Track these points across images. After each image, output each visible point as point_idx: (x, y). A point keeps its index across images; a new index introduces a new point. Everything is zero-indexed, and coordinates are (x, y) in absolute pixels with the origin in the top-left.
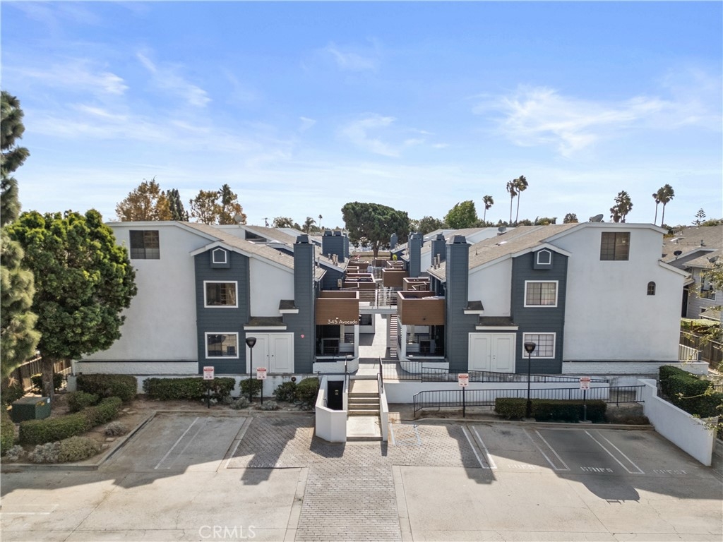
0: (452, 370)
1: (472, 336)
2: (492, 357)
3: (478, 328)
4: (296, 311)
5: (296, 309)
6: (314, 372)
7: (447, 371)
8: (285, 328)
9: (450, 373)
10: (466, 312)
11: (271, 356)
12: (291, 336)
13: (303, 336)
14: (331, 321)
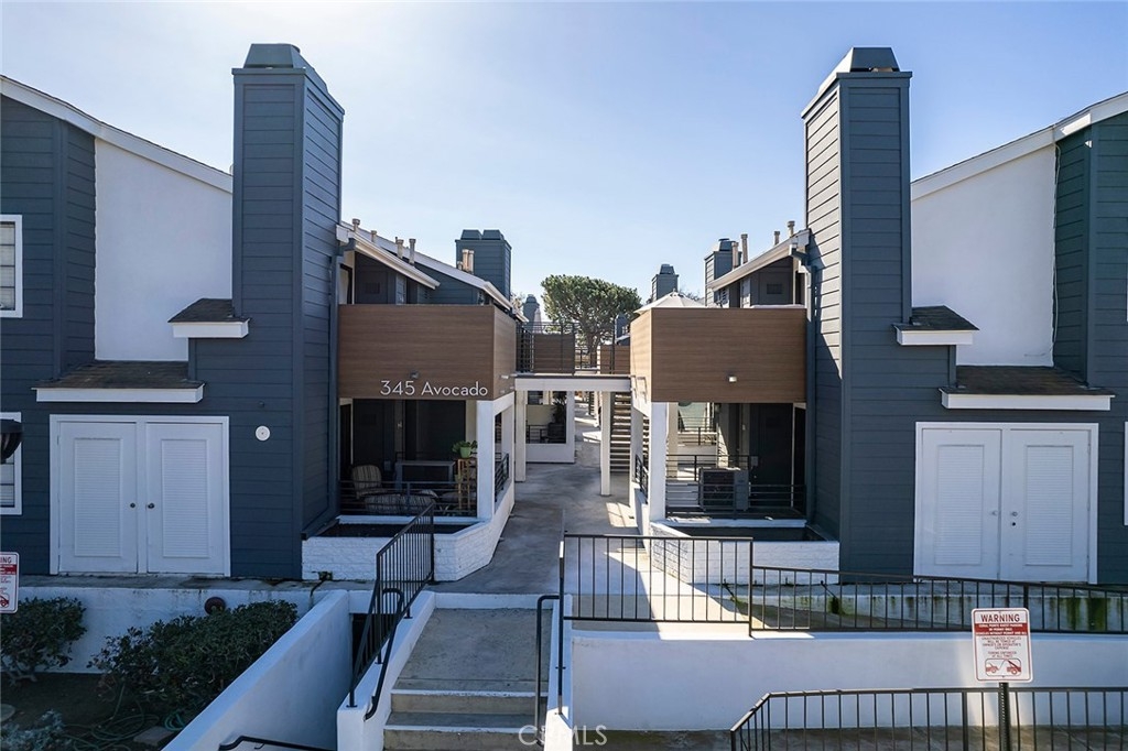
0: (851, 573)
1: (930, 437)
3: (954, 401)
4: (237, 330)
5: (236, 318)
6: (306, 576)
7: (833, 579)
8: (192, 396)
9: (843, 583)
10: (909, 338)
11: (141, 505)
12: (215, 432)
13: (263, 433)
14: (392, 385)
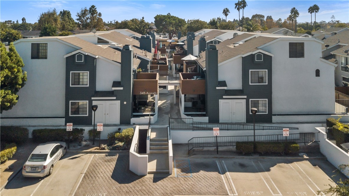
1: (221, 101)
2: (233, 113)
3: (224, 97)
5: (121, 87)
6: (131, 123)
8: (115, 98)
9: (209, 123)
10: (217, 88)
11: (106, 114)
12: (118, 102)
13: (125, 103)
14: (142, 93)
